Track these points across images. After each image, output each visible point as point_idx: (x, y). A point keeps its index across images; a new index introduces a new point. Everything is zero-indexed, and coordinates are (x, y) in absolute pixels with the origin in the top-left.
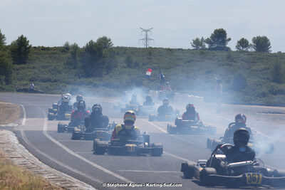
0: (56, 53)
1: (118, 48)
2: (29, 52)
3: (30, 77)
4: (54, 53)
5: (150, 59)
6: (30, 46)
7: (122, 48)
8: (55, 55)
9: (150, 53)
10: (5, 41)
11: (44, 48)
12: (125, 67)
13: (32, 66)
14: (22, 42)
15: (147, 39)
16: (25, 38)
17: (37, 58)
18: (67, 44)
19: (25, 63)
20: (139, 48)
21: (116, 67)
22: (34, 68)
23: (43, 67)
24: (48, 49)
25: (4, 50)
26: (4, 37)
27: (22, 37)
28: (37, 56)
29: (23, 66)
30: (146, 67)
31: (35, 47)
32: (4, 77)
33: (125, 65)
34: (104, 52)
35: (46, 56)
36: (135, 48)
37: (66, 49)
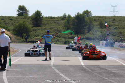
0: (58, 20)
1: (95, 17)
2: (42, 20)
3: (43, 34)
4: (57, 20)
5: (114, 23)
6: (43, 16)
7: (98, 17)
8: (58, 21)
9: (114, 20)
10: (29, 14)
11: (51, 18)
12: (99, 28)
13: (44, 28)
14: (38, 14)
15: (114, 11)
16: (40, 12)
17: (47, 23)
18: (65, 15)
19: (40, 26)
20: (108, 17)
21: (93, 28)
22: (45, 29)
23: (51, 29)
24: (54, 18)
25: (28, 19)
26: (28, 11)
27: (38, 11)
28: (47, 22)
29: (39, 28)
30: (111, 27)
31: (46, 17)
32: (25, 34)
33: (99, 27)
34: (86, 19)
35: (53, 22)
36: (105, 17)
37: (64, 18)
